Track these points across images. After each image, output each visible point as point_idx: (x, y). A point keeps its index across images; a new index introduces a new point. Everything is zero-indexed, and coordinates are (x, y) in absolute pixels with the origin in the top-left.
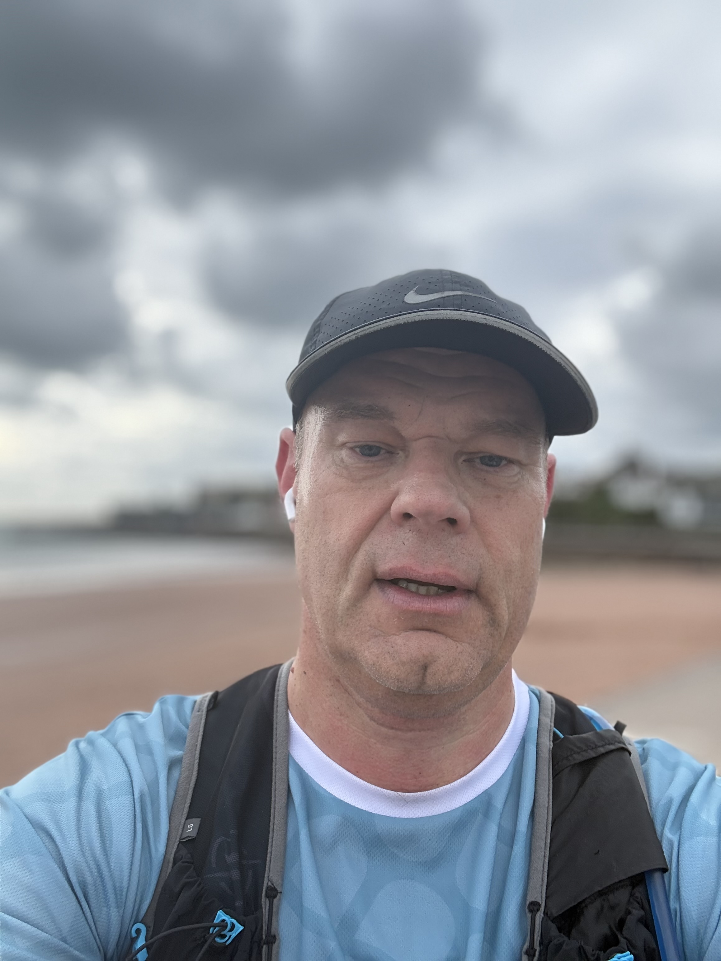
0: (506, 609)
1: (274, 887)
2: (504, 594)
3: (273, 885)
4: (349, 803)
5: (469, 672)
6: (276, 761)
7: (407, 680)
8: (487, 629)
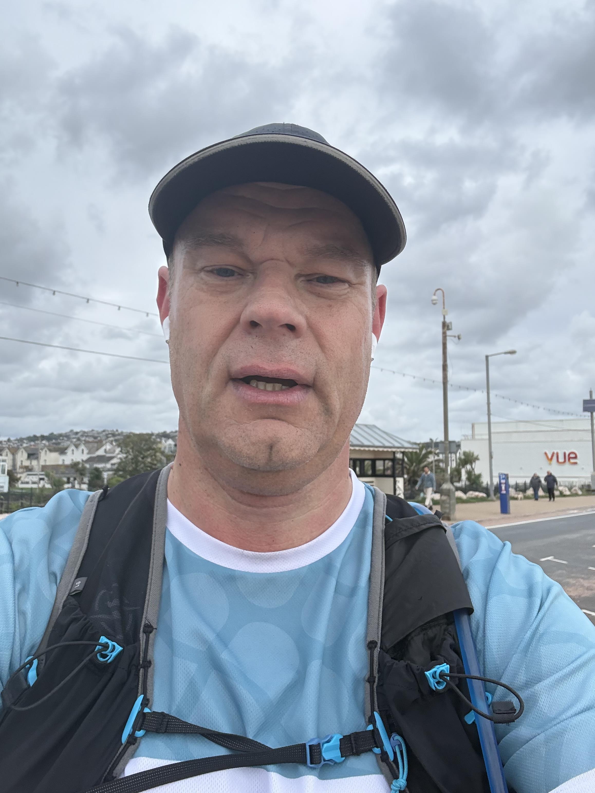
0: (338, 400)
1: (151, 624)
2: (335, 387)
3: (150, 623)
4: (215, 563)
5: (307, 451)
6: (155, 533)
7: (256, 457)
8: (322, 417)
